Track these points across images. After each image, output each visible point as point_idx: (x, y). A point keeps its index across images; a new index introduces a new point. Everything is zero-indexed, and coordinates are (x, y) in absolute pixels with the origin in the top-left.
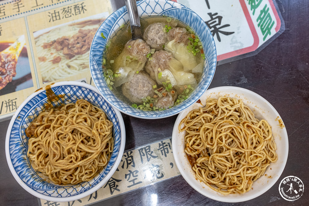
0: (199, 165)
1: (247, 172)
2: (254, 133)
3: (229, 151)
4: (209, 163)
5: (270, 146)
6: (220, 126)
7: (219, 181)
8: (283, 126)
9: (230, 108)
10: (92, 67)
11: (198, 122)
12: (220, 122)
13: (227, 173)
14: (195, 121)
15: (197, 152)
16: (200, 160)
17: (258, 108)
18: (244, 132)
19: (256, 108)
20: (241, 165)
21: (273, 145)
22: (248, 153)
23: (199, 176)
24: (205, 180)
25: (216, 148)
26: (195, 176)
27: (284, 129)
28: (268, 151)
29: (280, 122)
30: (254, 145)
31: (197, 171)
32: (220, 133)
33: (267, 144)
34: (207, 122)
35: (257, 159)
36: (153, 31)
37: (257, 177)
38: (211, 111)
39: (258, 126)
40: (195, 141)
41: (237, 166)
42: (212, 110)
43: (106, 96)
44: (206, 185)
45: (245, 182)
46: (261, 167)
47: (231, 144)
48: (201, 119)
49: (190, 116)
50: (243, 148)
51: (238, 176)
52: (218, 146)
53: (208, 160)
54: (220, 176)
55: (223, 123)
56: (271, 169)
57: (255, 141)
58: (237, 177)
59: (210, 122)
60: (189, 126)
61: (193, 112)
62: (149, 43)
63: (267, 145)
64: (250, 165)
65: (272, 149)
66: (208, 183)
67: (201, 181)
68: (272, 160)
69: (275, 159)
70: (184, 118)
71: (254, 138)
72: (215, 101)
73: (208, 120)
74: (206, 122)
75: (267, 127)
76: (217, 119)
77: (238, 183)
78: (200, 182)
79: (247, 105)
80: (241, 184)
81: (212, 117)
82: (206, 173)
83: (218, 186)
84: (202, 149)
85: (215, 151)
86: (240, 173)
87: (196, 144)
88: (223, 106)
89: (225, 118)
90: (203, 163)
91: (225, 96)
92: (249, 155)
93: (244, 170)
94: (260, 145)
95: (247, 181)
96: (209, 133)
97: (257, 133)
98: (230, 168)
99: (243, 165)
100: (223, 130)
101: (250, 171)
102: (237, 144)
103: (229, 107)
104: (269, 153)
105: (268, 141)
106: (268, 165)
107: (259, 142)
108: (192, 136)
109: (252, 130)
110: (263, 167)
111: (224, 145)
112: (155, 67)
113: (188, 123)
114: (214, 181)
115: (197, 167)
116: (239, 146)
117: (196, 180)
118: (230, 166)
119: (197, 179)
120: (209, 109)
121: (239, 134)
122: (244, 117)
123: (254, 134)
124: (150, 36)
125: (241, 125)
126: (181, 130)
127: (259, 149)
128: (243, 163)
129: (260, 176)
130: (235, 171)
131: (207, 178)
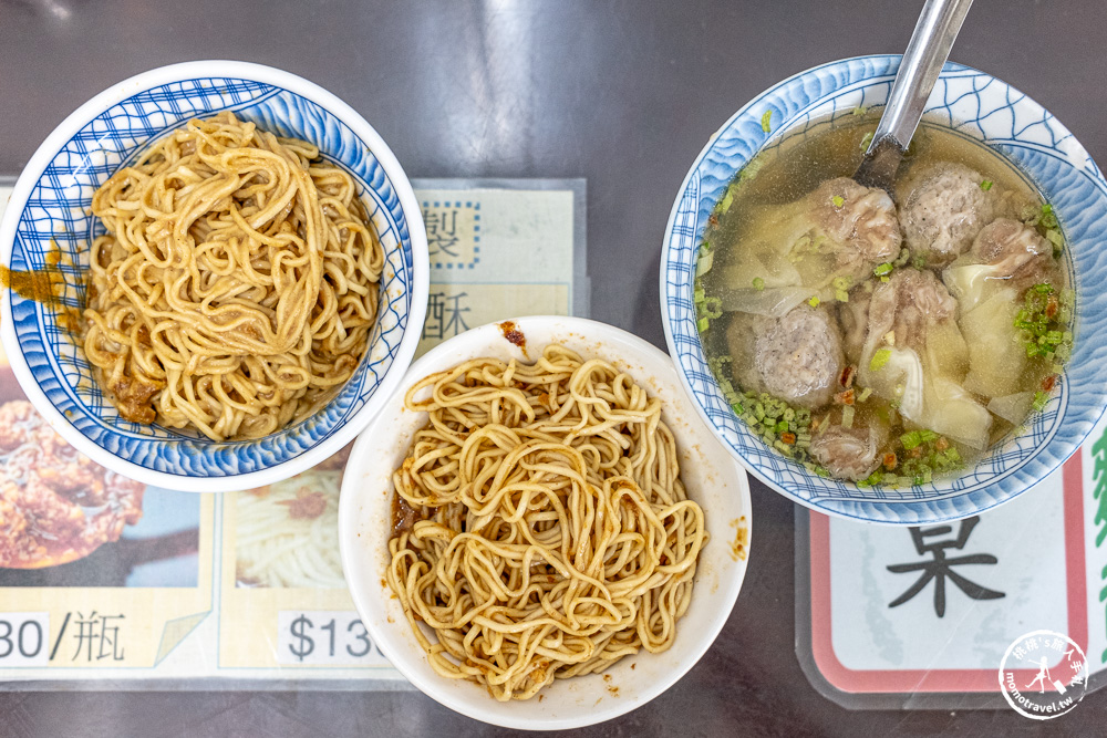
0: (415, 542)
1: (545, 641)
2: (637, 529)
3: (523, 548)
4: (448, 552)
5: (667, 596)
6: (538, 457)
7: (449, 626)
8: (741, 553)
9: (604, 410)
10: (680, 216)
11: (478, 407)
12: (547, 441)
13: (482, 613)
14: (471, 396)
15: (426, 501)
16: (425, 529)
17: (702, 455)
18: (600, 514)
19: (693, 451)
20: (540, 612)
21: (679, 596)
22: (579, 585)
23: (397, 578)
24: (407, 599)
25: (489, 519)
26: (382, 570)
27: (742, 567)
28: (655, 608)
29: (739, 538)
30: (618, 567)
31: (398, 556)
32: (527, 477)
33: (661, 584)
34: (507, 421)
35: (600, 618)
36: (947, 193)
37: (576, 671)
38: (540, 391)
39: (664, 515)
40: (442, 461)
41: (528, 607)
42: (546, 388)
43: (679, 344)
44: (404, 617)
45: (522, 667)
46: (602, 647)
47: (545, 530)
48: (490, 403)
49: (467, 373)
50: (573, 561)
51: (511, 638)
52: (498, 515)
53: (448, 540)
54: (459, 610)
55: (554, 451)
56: (633, 667)
57: (624, 558)
58: (506, 641)
59: (519, 426)
60: (444, 405)
61: (481, 363)
62: (907, 225)
63: (662, 587)
64: (566, 625)
65: (668, 608)
66: (414, 613)
67: (396, 595)
68: (651, 643)
69: (661, 645)
70: (442, 370)
71: (627, 547)
72: (570, 366)
73: (514, 417)
74: (502, 422)
75: (695, 531)
76: (543, 429)
77: (501, 660)
78: (388, 597)
79: (674, 428)
80: (509, 666)
81: (531, 414)
82: (422, 579)
83: (440, 639)
84: (447, 498)
85: (480, 524)
86: (521, 633)
87: (440, 472)
88: (587, 394)
89: (570, 438)
90: (432, 543)
91: (614, 364)
92: (580, 591)
93: (537, 631)
94: (634, 576)
95: (531, 669)
96: (494, 459)
97: (647, 539)
98: (498, 603)
99: (546, 615)
100: (538, 476)
101: (557, 643)
102: (561, 540)
103: (603, 408)
104: (652, 615)
105: (668, 578)
106: (629, 650)
107: (638, 567)
108: (439, 441)
109: (637, 519)
110: (611, 648)
111: (517, 524)
112: (880, 318)
113: (447, 391)
114: (433, 614)
115: (407, 548)
116: (564, 550)
117: (380, 586)
118: (503, 598)
119: (383, 583)
120: (539, 380)
121: (582, 512)
122: (636, 464)
123: (635, 536)
124: (925, 205)
125: (607, 484)
126: (409, 405)
127: (622, 590)
128: (547, 606)
129: (588, 670)
130: (508, 621)
131: (417, 598)
